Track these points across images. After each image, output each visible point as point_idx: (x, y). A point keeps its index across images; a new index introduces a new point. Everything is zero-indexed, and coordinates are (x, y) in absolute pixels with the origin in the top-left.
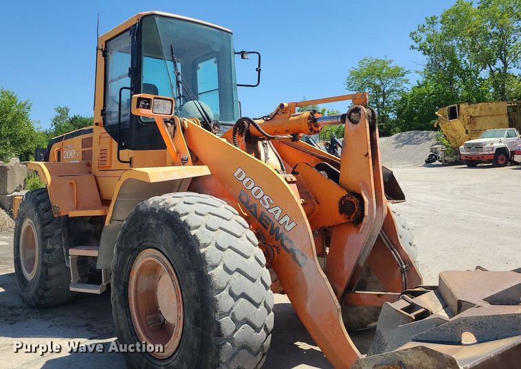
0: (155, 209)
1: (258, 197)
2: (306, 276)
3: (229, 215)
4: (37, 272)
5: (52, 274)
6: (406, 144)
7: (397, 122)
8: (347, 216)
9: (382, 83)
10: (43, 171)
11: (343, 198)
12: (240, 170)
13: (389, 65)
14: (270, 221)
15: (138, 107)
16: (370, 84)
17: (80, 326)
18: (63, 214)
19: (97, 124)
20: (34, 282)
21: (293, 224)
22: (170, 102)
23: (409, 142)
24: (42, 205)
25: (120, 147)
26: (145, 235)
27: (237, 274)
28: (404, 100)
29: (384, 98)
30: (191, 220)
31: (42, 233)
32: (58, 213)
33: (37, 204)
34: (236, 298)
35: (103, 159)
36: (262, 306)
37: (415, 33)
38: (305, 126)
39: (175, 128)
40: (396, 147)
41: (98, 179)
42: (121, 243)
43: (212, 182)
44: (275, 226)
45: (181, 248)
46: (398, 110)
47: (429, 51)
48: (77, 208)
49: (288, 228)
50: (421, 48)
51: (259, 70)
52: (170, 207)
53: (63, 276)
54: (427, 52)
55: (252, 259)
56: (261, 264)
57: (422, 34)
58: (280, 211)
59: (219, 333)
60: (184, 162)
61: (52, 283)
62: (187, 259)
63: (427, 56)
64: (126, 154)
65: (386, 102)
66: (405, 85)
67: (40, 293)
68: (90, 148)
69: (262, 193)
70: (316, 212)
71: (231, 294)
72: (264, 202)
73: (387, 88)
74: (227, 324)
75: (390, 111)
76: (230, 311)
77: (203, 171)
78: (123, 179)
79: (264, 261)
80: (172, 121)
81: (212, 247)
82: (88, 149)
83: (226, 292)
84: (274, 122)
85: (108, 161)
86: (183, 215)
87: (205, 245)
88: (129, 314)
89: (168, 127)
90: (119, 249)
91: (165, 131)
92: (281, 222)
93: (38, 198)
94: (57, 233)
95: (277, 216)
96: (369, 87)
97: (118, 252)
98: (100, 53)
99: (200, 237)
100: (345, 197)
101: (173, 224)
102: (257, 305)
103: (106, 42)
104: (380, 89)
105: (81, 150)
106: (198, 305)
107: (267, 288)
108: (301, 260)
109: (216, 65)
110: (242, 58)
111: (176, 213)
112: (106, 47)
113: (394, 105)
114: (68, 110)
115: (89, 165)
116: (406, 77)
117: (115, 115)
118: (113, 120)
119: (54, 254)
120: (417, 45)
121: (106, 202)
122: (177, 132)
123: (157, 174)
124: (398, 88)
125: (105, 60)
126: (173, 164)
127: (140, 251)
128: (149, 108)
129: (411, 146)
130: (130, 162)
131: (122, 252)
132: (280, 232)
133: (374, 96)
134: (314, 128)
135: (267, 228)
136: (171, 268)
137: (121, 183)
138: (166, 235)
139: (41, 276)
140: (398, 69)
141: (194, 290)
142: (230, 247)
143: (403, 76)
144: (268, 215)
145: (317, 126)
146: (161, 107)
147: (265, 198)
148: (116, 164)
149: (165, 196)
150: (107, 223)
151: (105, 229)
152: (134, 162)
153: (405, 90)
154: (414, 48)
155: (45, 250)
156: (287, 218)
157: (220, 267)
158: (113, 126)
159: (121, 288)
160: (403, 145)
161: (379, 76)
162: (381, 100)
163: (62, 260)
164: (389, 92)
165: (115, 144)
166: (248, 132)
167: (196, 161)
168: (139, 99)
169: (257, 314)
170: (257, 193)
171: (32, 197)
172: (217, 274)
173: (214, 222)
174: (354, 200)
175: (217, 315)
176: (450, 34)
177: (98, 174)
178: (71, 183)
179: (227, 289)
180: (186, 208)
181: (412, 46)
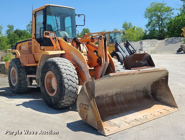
0: (50, 61)
2: (87, 77)
3: (68, 62)
4: (17, 83)
5: (22, 83)
6: (170, 43)
7: (167, 33)
8: (98, 63)
9: (161, 15)
10: (17, 52)
12: (72, 52)
14: (79, 64)
15: (45, 35)
16: (155, 15)
17: (31, 97)
18: (24, 65)
19: (33, 38)
20: (16, 86)
22: (54, 33)
23: (171, 42)
24: (18, 63)
25: (41, 46)
26: (48, 68)
27: (69, 75)
28: (171, 22)
29: (162, 22)
30: (59, 63)
31: (19, 71)
32: (23, 65)
33: (16, 63)
34: (69, 80)
35: (36, 49)
36: (75, 83)
38: (90, 40)
39: (56, 40)
40: (165, 45)
41: (34, 55)
42: (42, 71)
43: (66, 55)
44: (80, 66)
46: (168, 27)
48: (28, 64)
49: (83, 66)
51: (84, 21)
52: (54, 60)
53: (25, 84)
55: (73, 73)
56: (75, 74)
59: (65, 88)
60: (58, 50)
61: (22, 86)
62: (58, 72)
64: (42, 47)
65: (163, 24)
66: (172, 15)
67: (18, 89)
68: (31, 46)
70: (92, 63)
71: (67, 79)
72: (78, 60)
73: (164, 17)
74: (66, 86)
75: (165, 28)
76: (67, 83)
77: (63, 52)
78: (42, 54)
79: (76, 73)
80: (55, 38)
81: (63, 69)
82: (30, 46)
83: (66, 79)
84: (83, 39)
85: (37, 50)
86: (57, 62)
87: (62, 69)
88: (45, 88)
89: (54, 40)
90: (41, 72)
91: (53, 42)
93: (16, 61)
94: (23, 71)
95: (81, 63)
96: (155, 16)
97: (41, 73)
98: (34, 16)
99: (60, 67)
101: (55, 64)
102: (74, 83)
103: (35, 12)
104: (160, 17)
105: (28, 46)
106: (60, 82)
107: (77, 79)
108: (85, 73)
109: (71, 19)
110: (79, 17)
111: (55, 62)
112: (35, 14)
113: (166, 25)
114: (13, 27)
115: (31, 51)
116: (173, 11)
117: (39, 35)
118: (38, 37)
119: (22, 77)
121: (37, 62)
122: (57, 41)
123: (51, 53)
124: (169, 17)
125: (35, 18)
126: (56, 50)
127: (47, 72)
128: (48, 35)
129: (172, 44)
130: (44, 50)
131: (42, 73)
133: (157, 20)
134: (92, 40)
135: (78, 66)
136: (54, 75)
137: (41, 55)
138: (53, 67)
139: (19, 83)
141: (59, 79)
142: (68, 69)
145: (94, 40)
146: (52, 35)
148: (39, 50)
149: (52, 58)
150: (38, 66)
151: (37, 68)
152: (45, 50)
153: (172, 18)
155: (19, 76)
156: (83, 64)
157: (65, 74)
158: (38, 39)
159: (43, 82)
160: (169, 44)
162: (161, 22)
163: (25, 79)
164: (164, 19)
165: (39, 45)
166: (77, 41)
167: (62, 49)
168: (46, 33)
169: (74, 84)
170: (76, 58)
171: (14, 61)
172: (64, 75)
173: (64, 64)
174: (100, 59)
175: (64, 84)
177: (34, 54)
178: (26, 56)
179: (67, 78)
180: (58, 61)
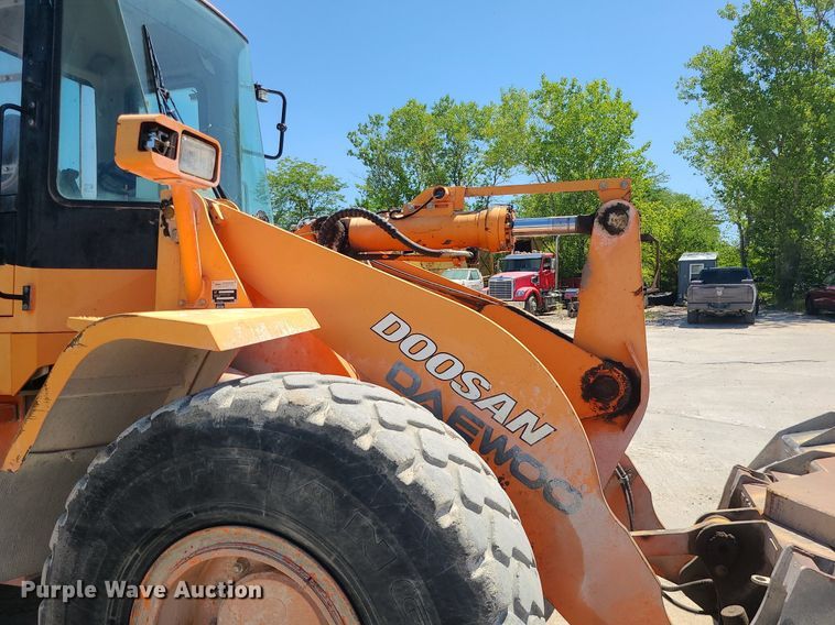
1: (446, 376)
2: (578, 532)
8: (600, 404)
9: (310, 197)
11: (592, 372)
12: (391, 319)
13: (319, 173)
14: (481, 424)
15: (142, 147)
16: (293, 198)
21: (546, 430)
37: (354, 133)
44: (495, 435)
45: (367, 521)
47: (371, 161)
49: (531, 437)
50: (361, 155)
51: (281, 128)
52: (308, 414)
54: (369, 162)
57: (363, 137)
58: (510, 404)
62: (395, 548)
63: (369, 168)
69: (458, 368)
72: (463, 385)
86: (358, 433)
92: (513, 426)
95: (501, 415)
96: (291, 200)
99: (433, 487)
100: (598, 368)
104: (306, 204)
109: (196, 103)
111: (335, 429)
116: (342, 192)
120: (356, 151)
132: (509, 447)
140: (331, 180)
143: (337, 190)
144: (475, 413)
146: (196, 160)
147: (468, 378)
154: (352, 154)
156: (528, 418)
157: (488, 556)
161: (305, 186)
168: (146, 128)
170: (444, 367)
174: (618, 374)
176: (398, 142)
179: (512, 603)
180: (353, 415)
181: (350, 151)
